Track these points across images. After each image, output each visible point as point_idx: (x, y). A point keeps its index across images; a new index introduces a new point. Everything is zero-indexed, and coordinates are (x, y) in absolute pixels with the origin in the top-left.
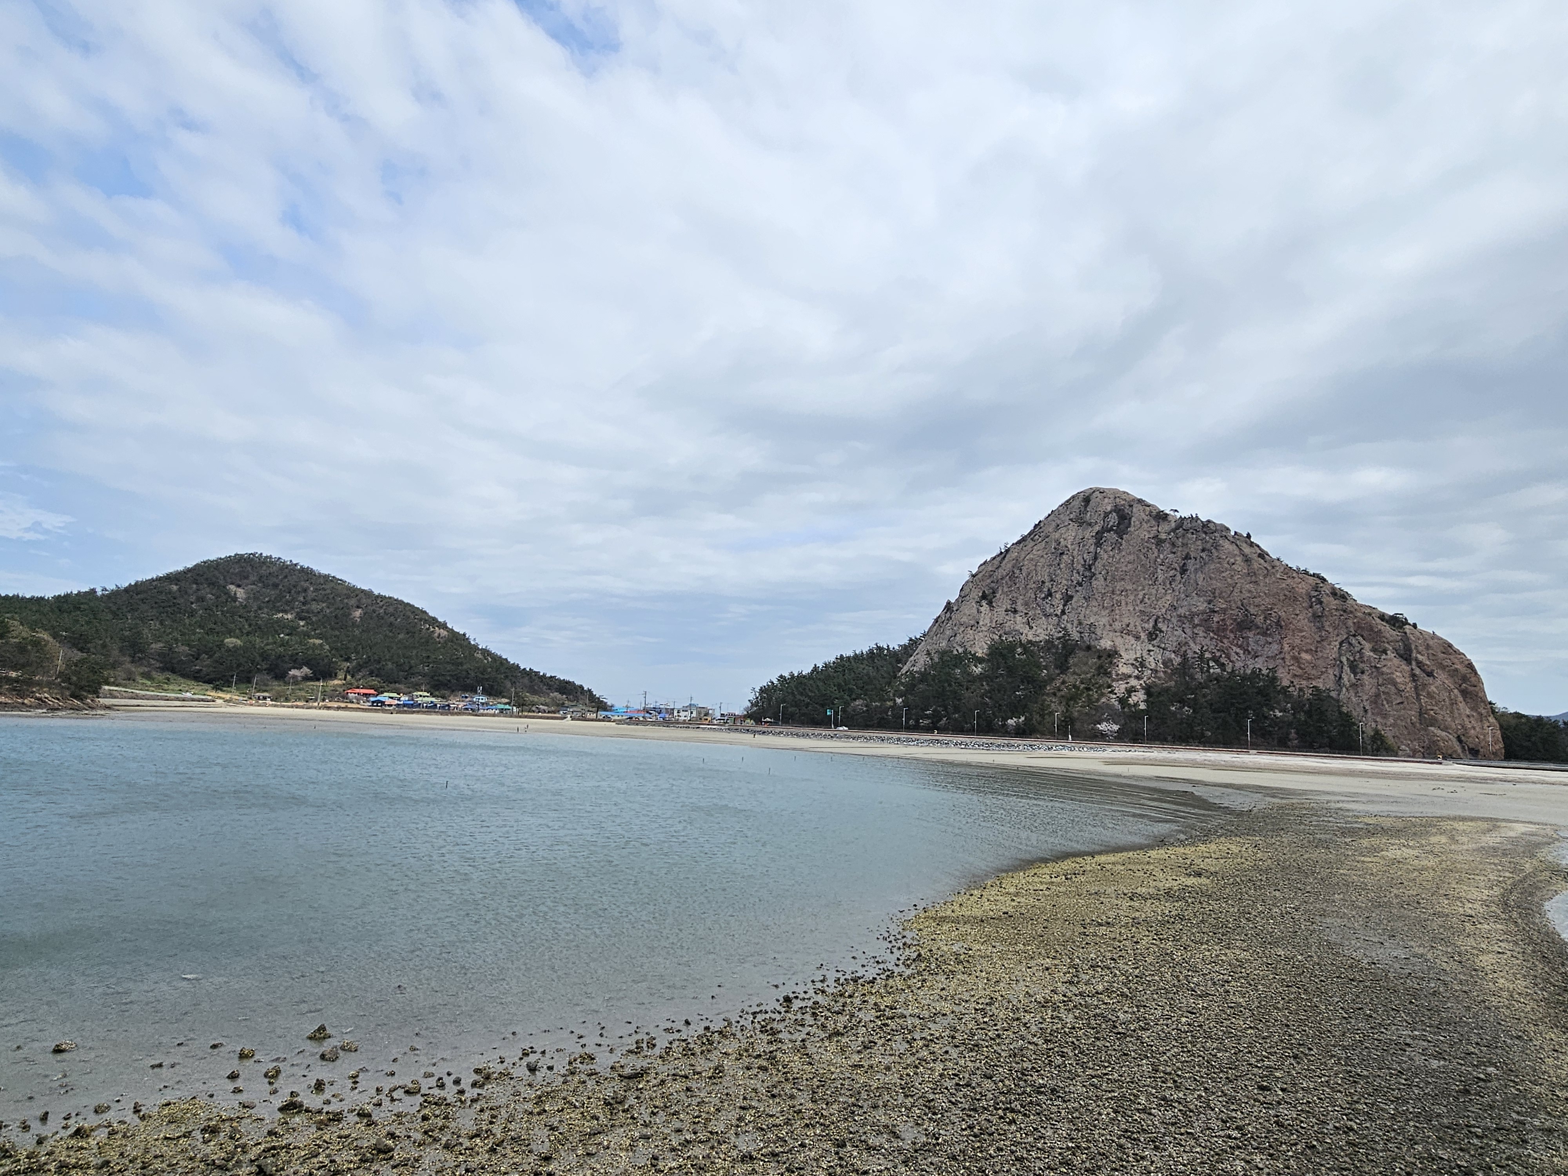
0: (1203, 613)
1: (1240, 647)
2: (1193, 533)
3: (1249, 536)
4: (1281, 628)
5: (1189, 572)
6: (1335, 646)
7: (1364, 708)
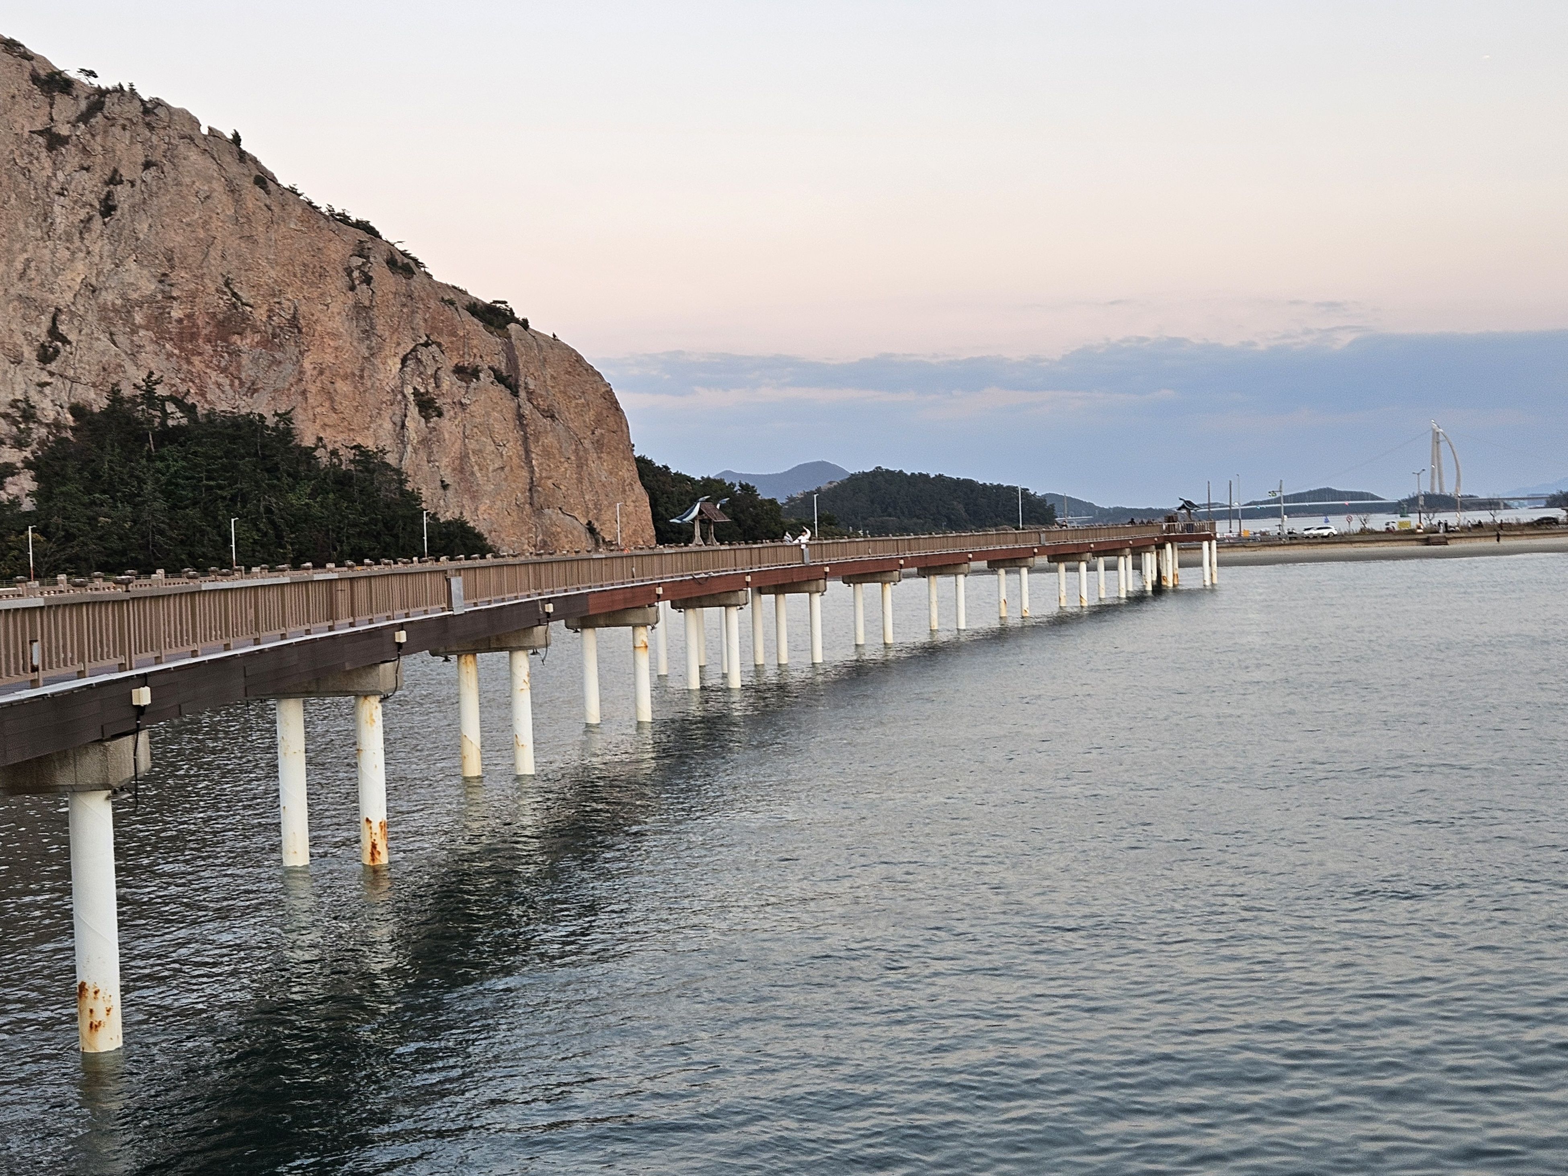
0: (151, 300)
1: (224, 370)
2: (124, 128)
3: (237, 139)
4: (300, 331)
5: (119, 212)
6: (395, 365)
7: (442, 482)
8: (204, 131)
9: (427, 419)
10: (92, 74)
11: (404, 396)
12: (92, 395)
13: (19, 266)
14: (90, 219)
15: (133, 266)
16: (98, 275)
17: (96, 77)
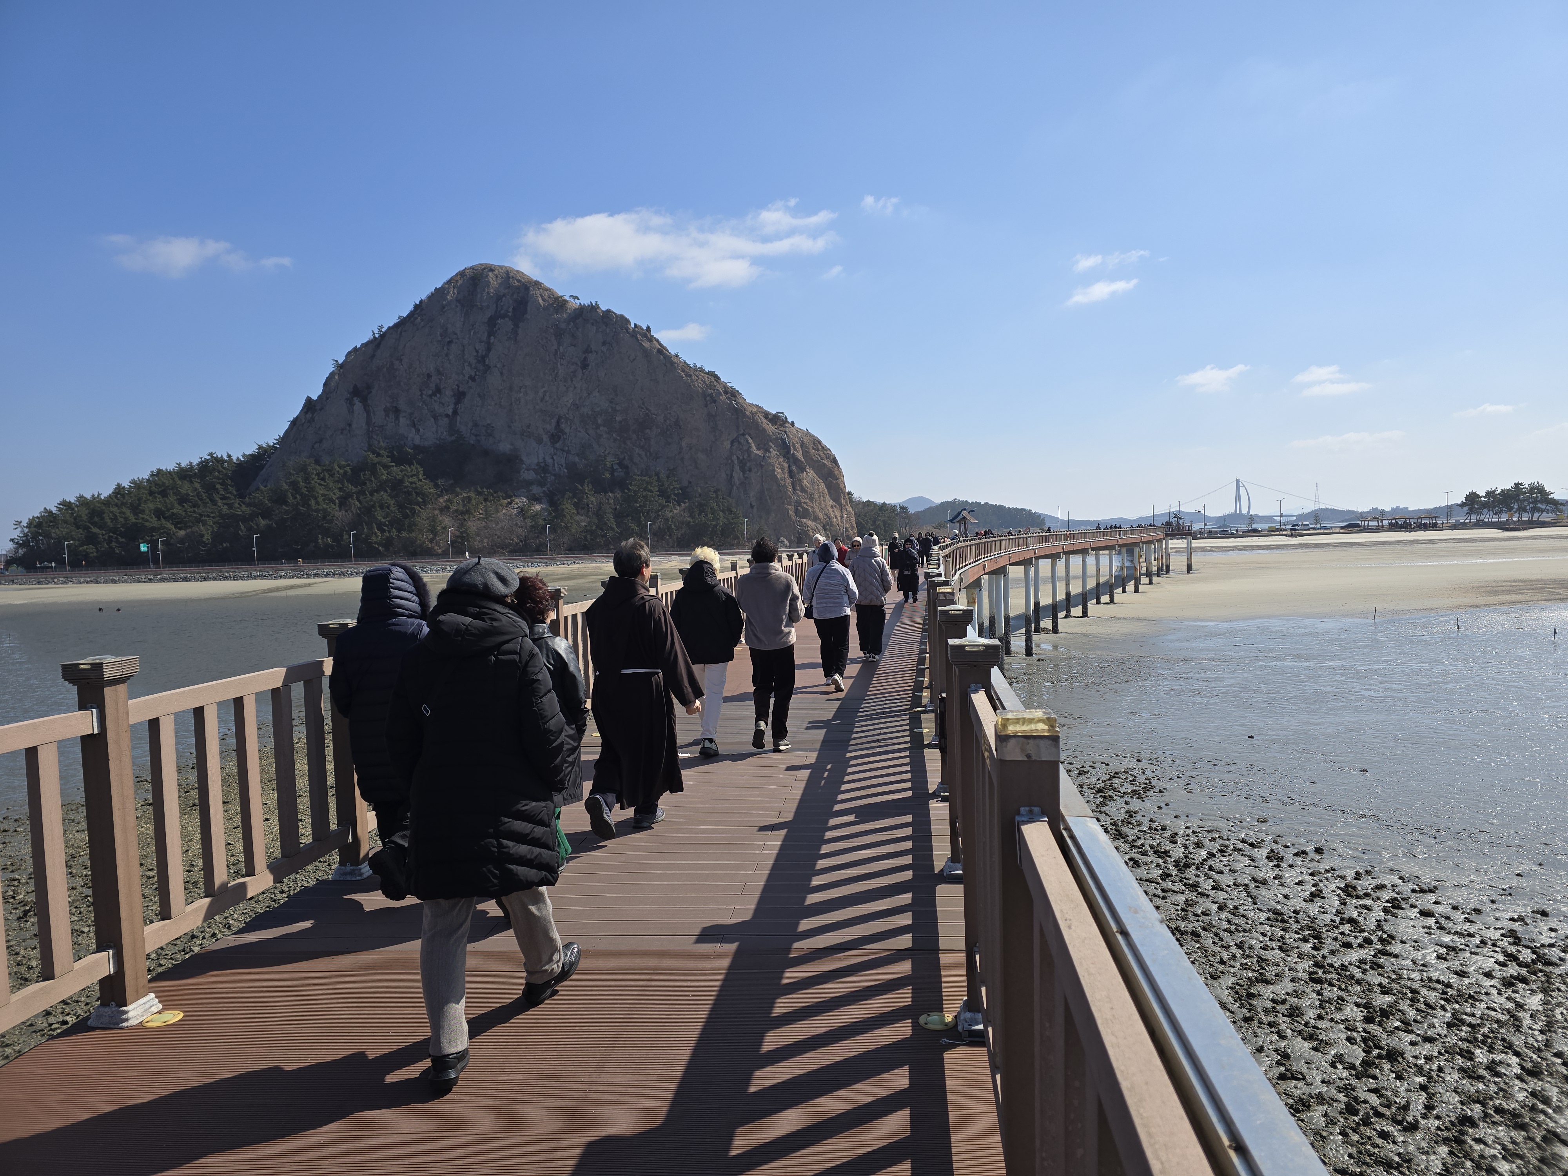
0: (606, 412)
1: (642, 447)
3: (648, 329)
4: (680, 428)
5: (590, 367)
6: (727, 445)
7: (751, 504)
8: (633, 326)
9: (744, 472)
10: (576, 298)
11: (732, 461)
12: (577, 459)
13: (541, 394)
14: (574, 372)
15: (597, 394)
16: (580, 399)
17: (578, 299)
